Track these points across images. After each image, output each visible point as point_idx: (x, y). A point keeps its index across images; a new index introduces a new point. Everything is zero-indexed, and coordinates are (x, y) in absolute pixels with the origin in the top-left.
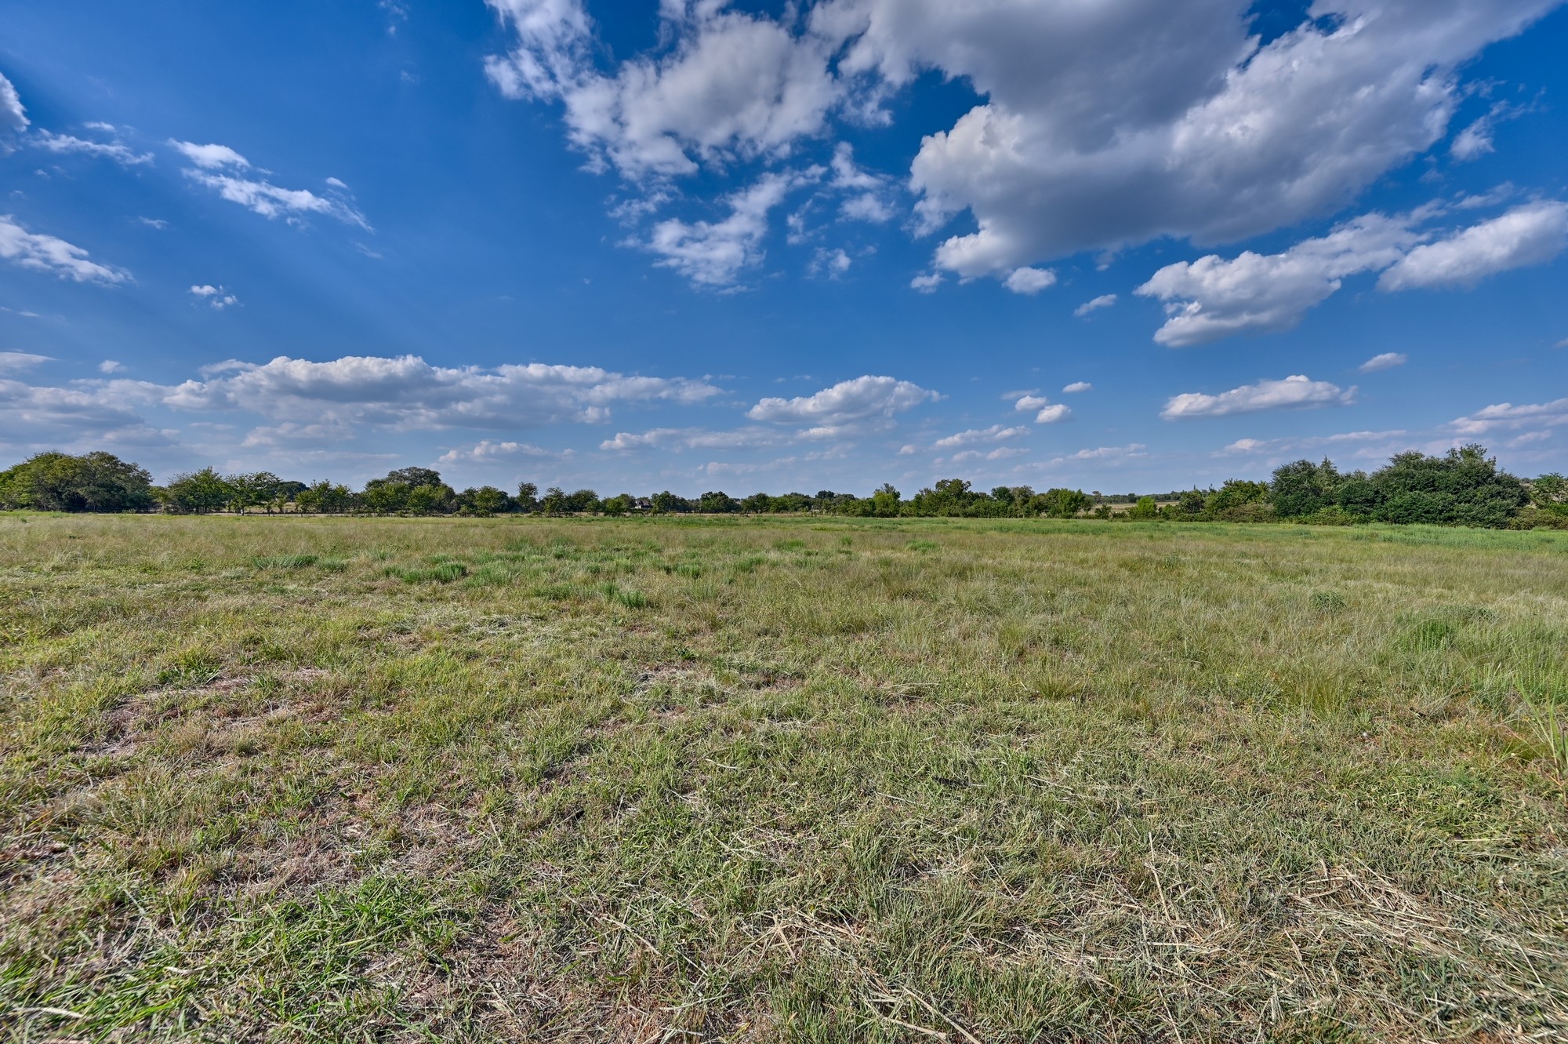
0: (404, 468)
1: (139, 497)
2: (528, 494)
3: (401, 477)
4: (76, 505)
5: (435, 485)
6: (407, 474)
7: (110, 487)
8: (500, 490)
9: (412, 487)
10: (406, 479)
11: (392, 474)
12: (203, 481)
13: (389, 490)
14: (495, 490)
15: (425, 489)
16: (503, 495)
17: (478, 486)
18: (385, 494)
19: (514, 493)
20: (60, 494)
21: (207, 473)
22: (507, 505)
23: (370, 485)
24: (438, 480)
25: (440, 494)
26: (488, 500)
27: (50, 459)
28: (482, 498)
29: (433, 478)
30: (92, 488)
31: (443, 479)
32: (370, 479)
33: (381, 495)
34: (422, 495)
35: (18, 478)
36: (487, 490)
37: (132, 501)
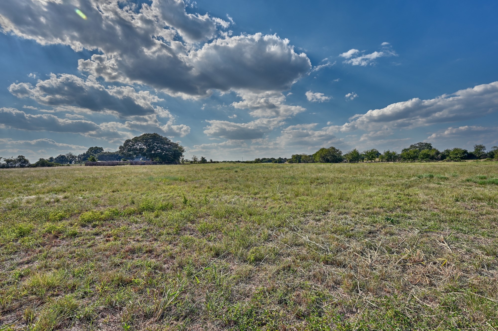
0: (416, 143)
1: (340, 158)
2: (479, 150)
3: (416, 147)
4: (328, 161)
5: (430, 149)
6: (417, 146)
7: (334, 156)
8: (463, 149)
9: (420, 150)
10: (417, 147)
11: (412, 146)
12: (354, 153)
13: (411, 152)
14: (460, 149)
15: (425, 151)
16: (465, 152)
17: (451, 148)
18: (409, 154)
19: (471, 150)
20: (325, 158)
21: (355, 151)
22: (470, 156)
23: (403, 151)
24: (431, 147)
25: (432, 153)
26: (457, 154)
27: (322, 149)
28: (453, 153)
29: (429, 146)
30: (330, 157)
31: (433, 146)
32: (403, 149)
33: (408, 154)
34: (425, 154)
35: (317, 155)
36: (456, 150)
37: (338, 160)
